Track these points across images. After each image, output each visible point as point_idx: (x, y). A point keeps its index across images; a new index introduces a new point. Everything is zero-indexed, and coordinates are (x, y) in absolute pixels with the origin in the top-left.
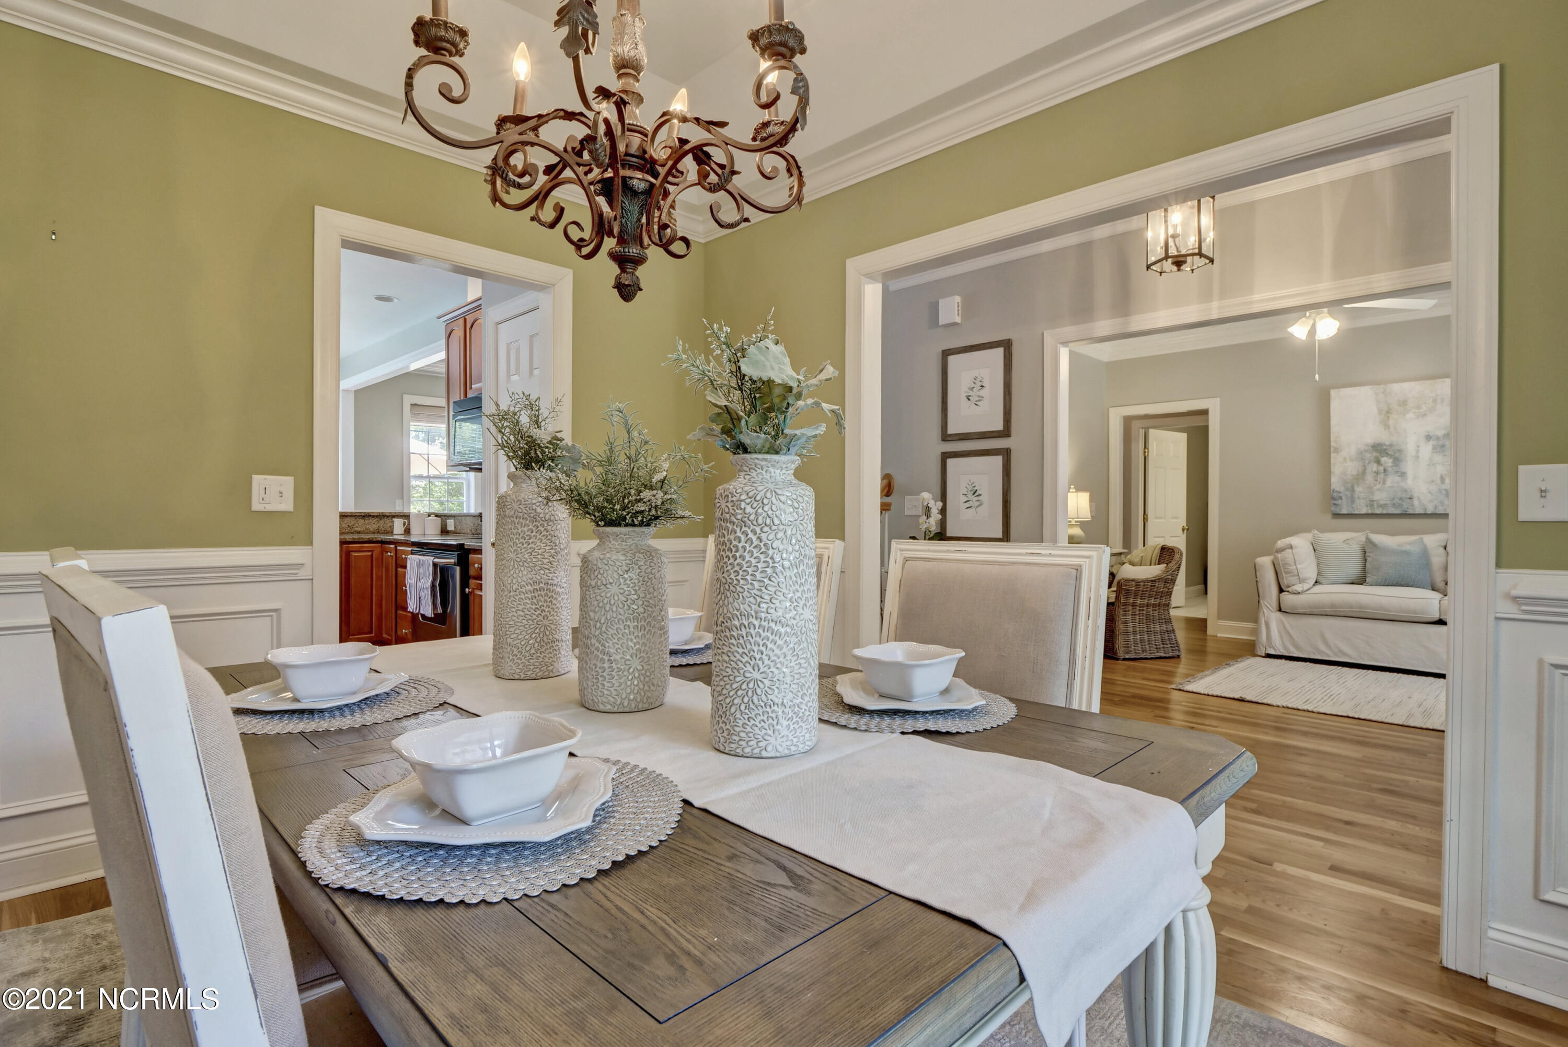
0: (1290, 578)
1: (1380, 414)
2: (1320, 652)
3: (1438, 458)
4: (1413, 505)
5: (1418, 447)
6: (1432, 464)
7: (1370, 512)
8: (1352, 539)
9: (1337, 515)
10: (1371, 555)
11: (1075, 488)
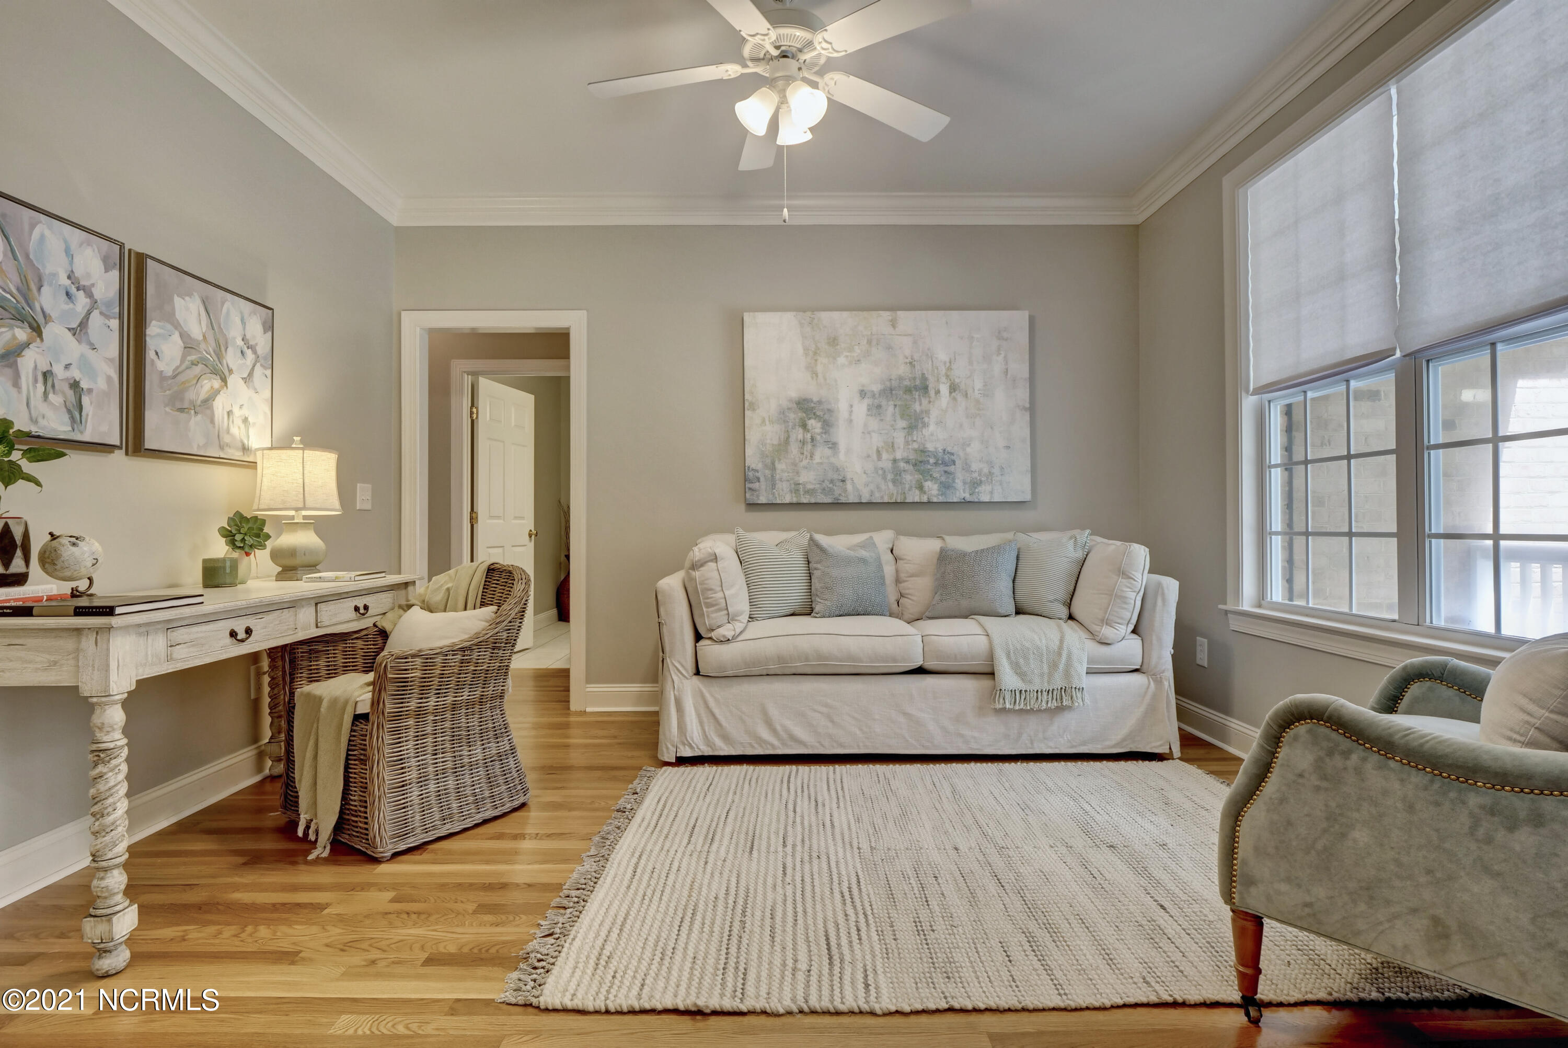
0: (714, 615)
1: (806, 355)
2: (761, 741)
3: (874, 424)
4: (845, 490)
5: (851, 406)
6: (867, 432)
7: (795, 500)
8: (786, 541)
9: (752, 506)
10: (819, 566)
11: (301, 442)
